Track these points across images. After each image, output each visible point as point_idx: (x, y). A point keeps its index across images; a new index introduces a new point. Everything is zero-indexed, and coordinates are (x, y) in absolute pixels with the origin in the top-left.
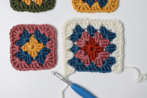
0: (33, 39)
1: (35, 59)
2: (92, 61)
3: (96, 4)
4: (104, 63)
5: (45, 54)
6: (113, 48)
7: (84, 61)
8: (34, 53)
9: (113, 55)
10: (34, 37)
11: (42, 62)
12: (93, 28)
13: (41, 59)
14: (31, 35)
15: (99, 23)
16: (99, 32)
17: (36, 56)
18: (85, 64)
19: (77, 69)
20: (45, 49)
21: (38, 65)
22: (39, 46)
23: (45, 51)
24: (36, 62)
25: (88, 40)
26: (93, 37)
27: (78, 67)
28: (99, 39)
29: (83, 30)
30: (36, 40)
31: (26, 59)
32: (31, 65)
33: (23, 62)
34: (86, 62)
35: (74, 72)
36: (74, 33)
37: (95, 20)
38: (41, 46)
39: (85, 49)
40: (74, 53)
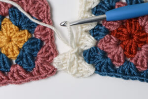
1: (17, 62)
2: (129, 59)
7: (113, 56)
8: (13, 51)
10: (10, 20)
17: (16, 55)
18: (114, 63)
19: (99, 70)
20: (33, 41)
21: (22, 73)
22: (20, 36)
24: (18, 67)
27: (100, 67)
30: (13, 26)
32: (9, 75)
34: (116, 58)
40: (96, 39)
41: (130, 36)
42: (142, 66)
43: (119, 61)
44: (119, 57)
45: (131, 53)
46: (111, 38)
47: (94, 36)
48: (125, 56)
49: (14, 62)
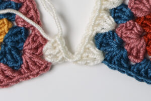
5: (17, 42)
7: (132, 49)
13: (12, 55)
18: (130, 57)
20: (15, 31)
23: (16, 35)
24: (2, 66)
34: (134, 53)
35: (98, 64)
40: (117, 22)
43: (137, 57)
44: (138, 52)
46: (134, 26)
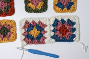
0: (35, 29)
2: (64, 37)
3: (65, 9)
4: (70, 37)
6: (74, 30)
7: (59, 36)
9: (74, 33)
10: (36, 27)
11: (39, 40)
12: (64, 20)
13: (38, 38)
14: (34, 26)
15: (67, 17)
16: (67, 22)
17: (36, 37)
21: (37, 42)
24: (36, 40)
25: (61, 26)
26: (64, 25)
28: (67, 26)
29: (59, 21)
30: (36, 29)
31: (31, 38)
33: (30, 40)
36: (54, 23)
37: (65, 16)
38: (39, 32)
39: (60, 30)
41: (63, 31)
42: (68, 38)
43: (61, 38)
44: (61, 36)
45: (64, 35)
47: (54, 32)
48: (63, 36)
49: (35, 38)
